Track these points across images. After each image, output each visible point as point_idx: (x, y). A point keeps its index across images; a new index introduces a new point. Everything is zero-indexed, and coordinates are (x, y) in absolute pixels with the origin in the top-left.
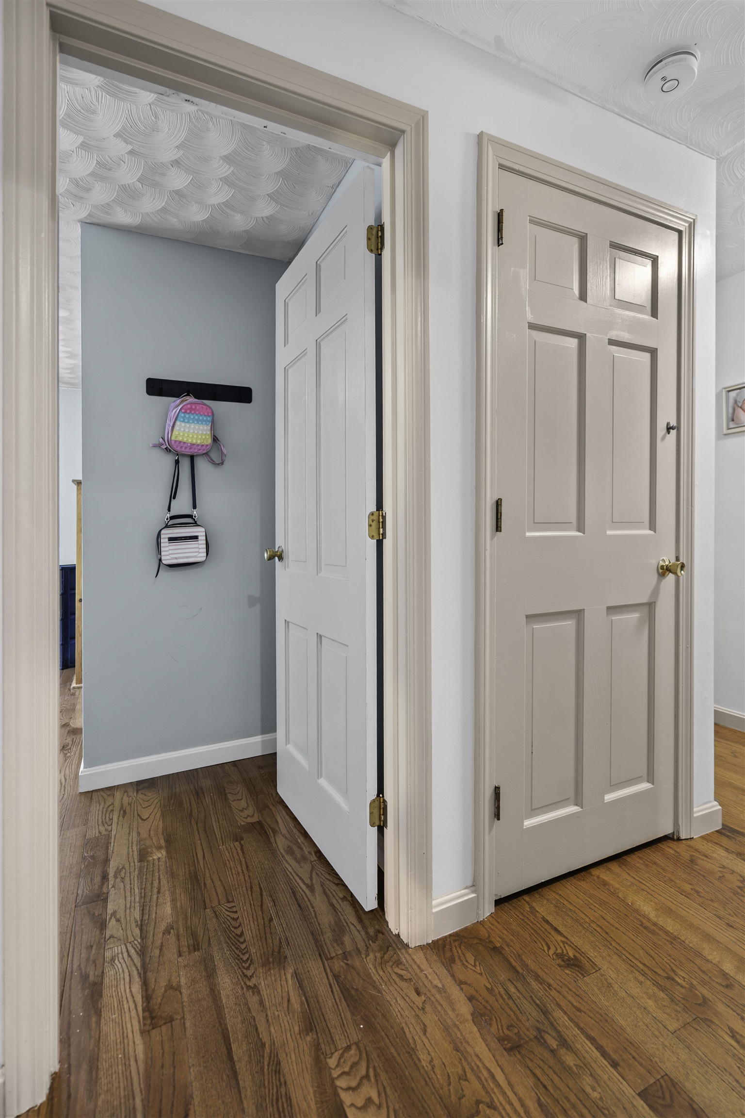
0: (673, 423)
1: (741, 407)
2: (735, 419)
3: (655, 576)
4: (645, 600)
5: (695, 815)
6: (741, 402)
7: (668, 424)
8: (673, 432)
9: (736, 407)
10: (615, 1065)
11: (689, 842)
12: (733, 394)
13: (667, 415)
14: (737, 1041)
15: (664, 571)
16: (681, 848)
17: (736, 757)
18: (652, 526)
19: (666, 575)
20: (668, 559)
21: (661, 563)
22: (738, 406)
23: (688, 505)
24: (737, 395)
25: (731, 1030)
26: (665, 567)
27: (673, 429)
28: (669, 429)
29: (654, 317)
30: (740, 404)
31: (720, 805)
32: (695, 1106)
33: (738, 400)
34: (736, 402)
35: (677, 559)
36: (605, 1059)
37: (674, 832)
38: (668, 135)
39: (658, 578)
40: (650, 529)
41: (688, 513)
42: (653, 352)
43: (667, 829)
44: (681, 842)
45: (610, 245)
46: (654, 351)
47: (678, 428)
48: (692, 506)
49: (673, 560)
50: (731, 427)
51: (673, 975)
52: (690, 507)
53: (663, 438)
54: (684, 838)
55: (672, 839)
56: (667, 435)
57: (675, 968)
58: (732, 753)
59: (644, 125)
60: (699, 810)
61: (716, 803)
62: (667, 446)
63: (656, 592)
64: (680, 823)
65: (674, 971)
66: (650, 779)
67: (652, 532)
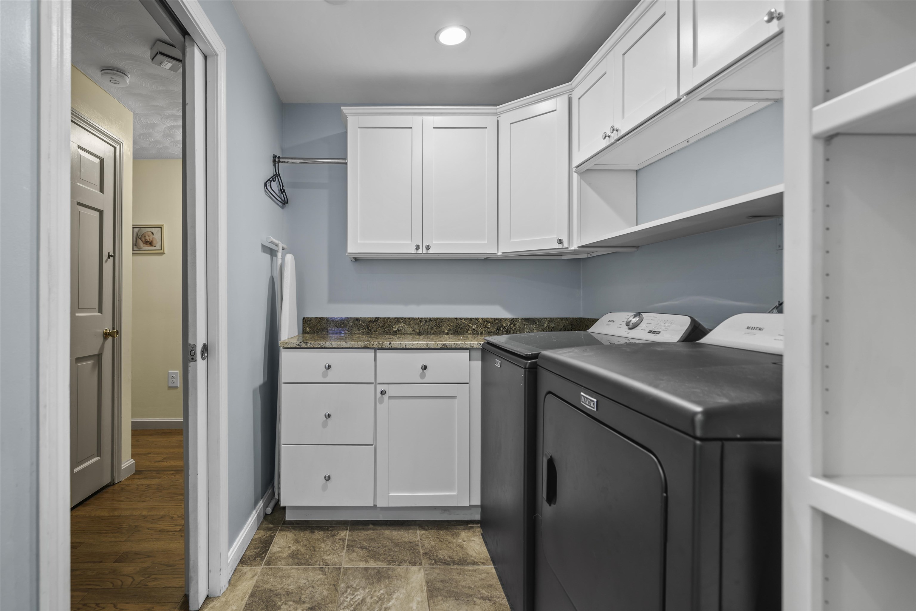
0: (111, 253)
1: (140, 239)
2: (137, 245)
3: (101, 339)
4: (96, 352)
5: (122, 469)
6: (141, 236)
7: (109, 253)
8: (111, 258)
9: (138, 238)
10: (100, 562)
11: (119, 483)
12: (136, 230)
13: (108, 248)
14: (150, 530)
15: (106, 336)
16: (116, 487)
17: (139, 441)
18: (100, 310)
19: (107, 338)
20: (108, 328)
21: (105, 331)
22: (139, 238)
23: (119, 299)
24: (139, 231)
25: (147, 528)
26: (107, 334)
27: (112, 257)
28: (109, 256)
29: (101, 192)
30: (140, 237)
31: (134, 460)
32: (136, 553)
33: (139, 234)
34: (137, 235)
35: (113, 329)
36: (96, 563)
37: (111, 481)
38: (109, 93)
39: (103, 340)
40: (99, 312)
41: (119, 302)
42: (101, 213)
43: (107, 480)
44: (115, 485)
45: (78, 147)
46: (101, 211)
47: (114, 256)
48: (121, 300)
49: (111, 330)
50: (135, 249)
51: (121, 527)
52: (120, 300)
53: (106, 261)
54: (116, 483)
55: (111, 485)
56: (108, 259)
57: (121, 524)
58: (136, 440)
59: (97, 84)
60: (124, 466)
61: (132, 460)
62: (108, 266)
63: (102, 348)
64: (115, 475)
65: (121, 525)
66: (99, 455)
67: (100, 314)
